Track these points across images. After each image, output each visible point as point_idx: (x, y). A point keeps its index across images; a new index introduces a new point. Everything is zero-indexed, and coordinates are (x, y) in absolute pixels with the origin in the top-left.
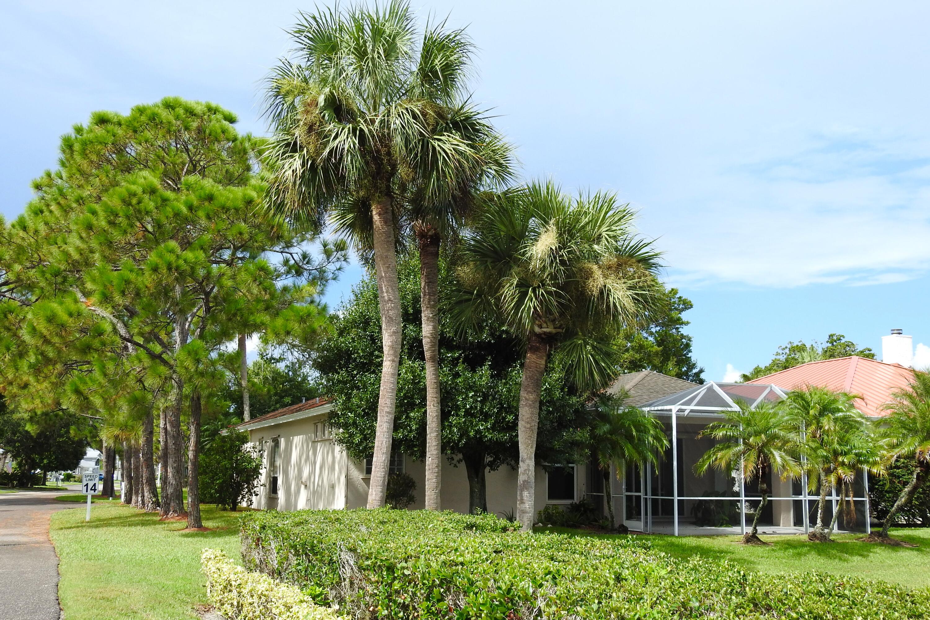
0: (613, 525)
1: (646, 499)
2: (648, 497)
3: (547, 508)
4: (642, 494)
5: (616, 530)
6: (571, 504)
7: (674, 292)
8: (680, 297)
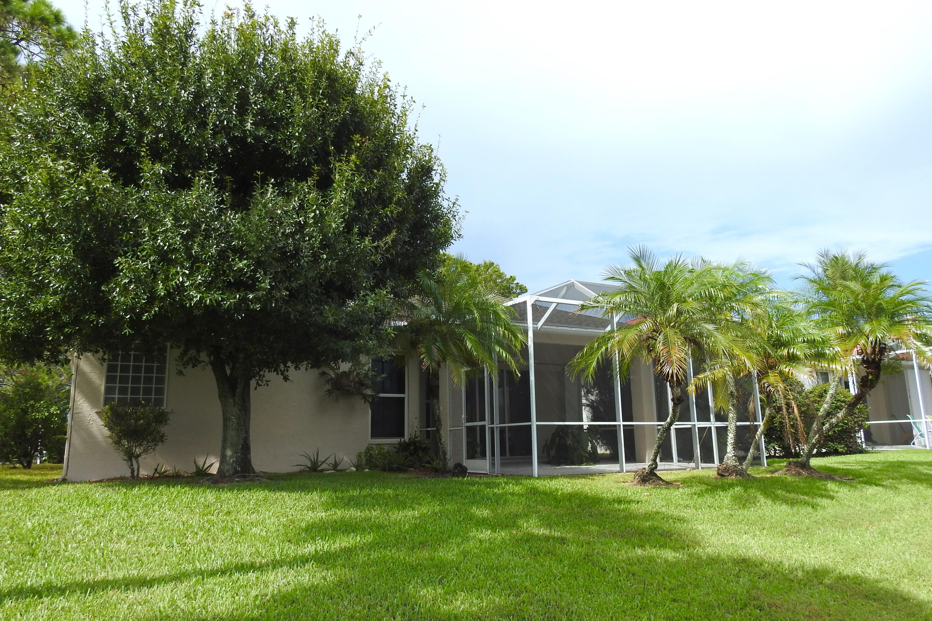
0: (445, 465)
1: (492, 430)
2: (495, 426)
3: (369, 449)
4: (486, 423)
5: (450, 471)
6: (400, 444)
7: (513, 279)
8: (518, 284)
